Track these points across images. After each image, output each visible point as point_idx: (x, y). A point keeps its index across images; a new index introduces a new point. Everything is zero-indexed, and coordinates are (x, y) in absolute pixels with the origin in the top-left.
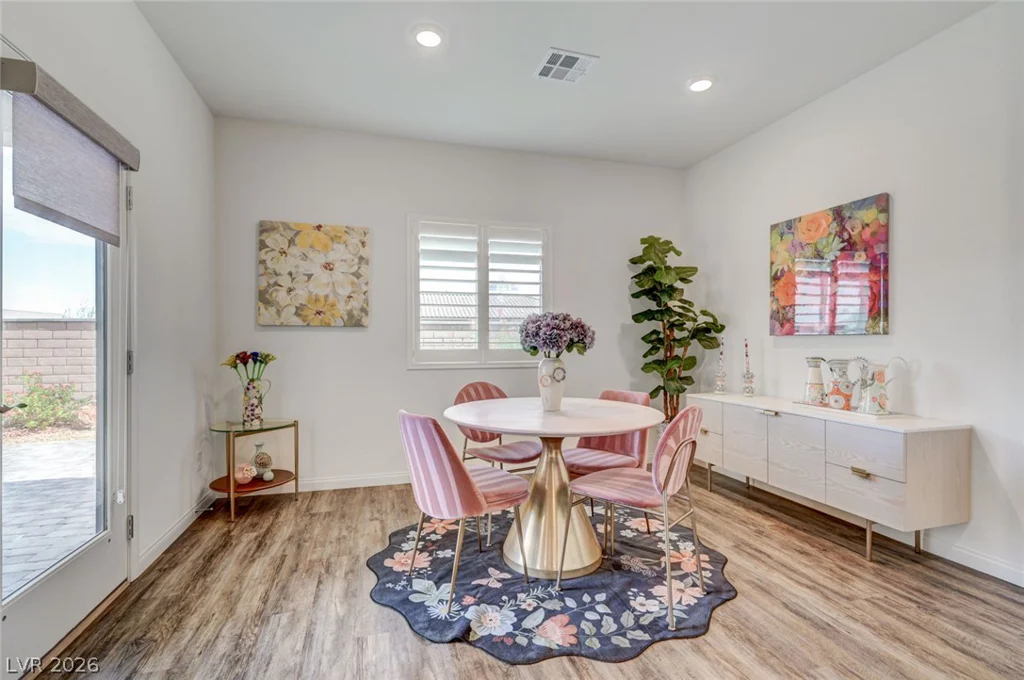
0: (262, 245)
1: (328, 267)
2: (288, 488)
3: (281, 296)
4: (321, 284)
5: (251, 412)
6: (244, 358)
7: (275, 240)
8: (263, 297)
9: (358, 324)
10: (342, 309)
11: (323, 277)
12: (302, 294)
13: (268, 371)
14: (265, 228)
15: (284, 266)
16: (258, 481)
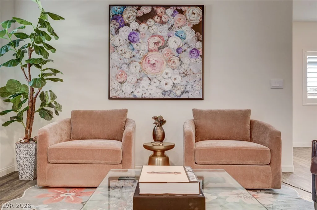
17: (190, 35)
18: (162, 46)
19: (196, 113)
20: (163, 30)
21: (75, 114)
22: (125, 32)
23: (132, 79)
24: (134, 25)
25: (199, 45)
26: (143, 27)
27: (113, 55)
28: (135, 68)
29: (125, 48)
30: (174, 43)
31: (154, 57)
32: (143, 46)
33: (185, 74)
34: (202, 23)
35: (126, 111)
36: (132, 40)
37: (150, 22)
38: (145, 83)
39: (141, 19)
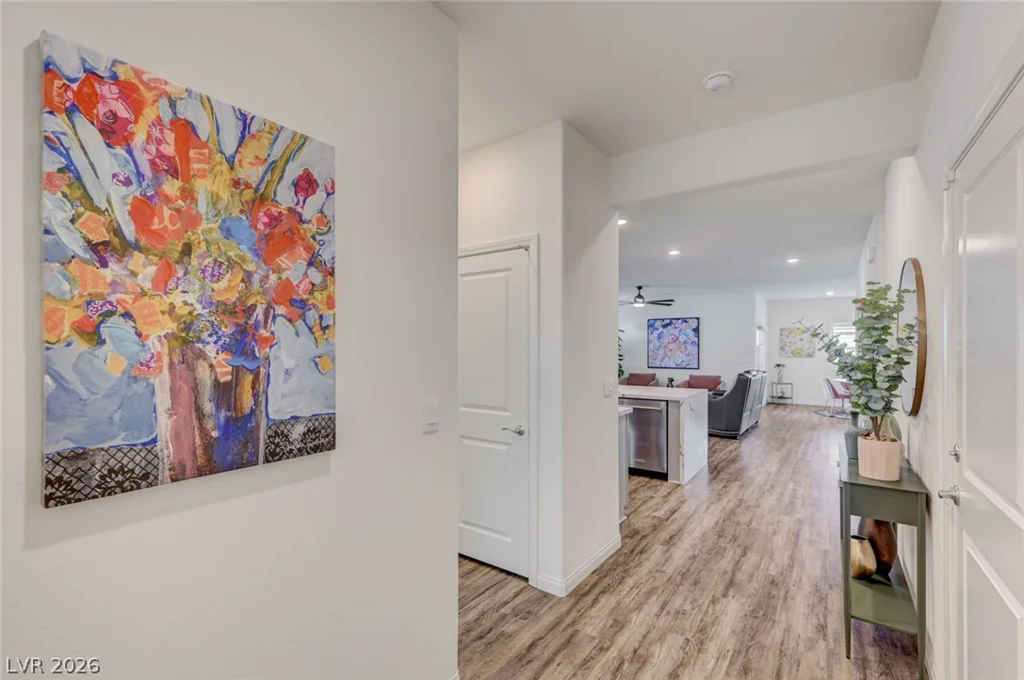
0: (781, 334)
1: (801, 340)
2: (788, 401)
3: (787, 348)
4: (799, 345)
5: (780, 379)
6: (778, 366)
7: (786, 333)
8: (782, 349)
9: (811, 356)
10: (806, 351)
11: (800, 342)
12: (793, 348)
13: (784, 369)
14: (782, 330)
15: (788, 340)
16: (781, 397)
17: (691, 334)
18: (676, 340)
19: (691, 377)
20: (676, 332)
21: (631, 375)
22: (656, 333)
23: (660, 357)
24: (661, 329)
25: (696, 339)
26: (665, 331)
27: (651, 346)
28: (661, 352)
29: (656, 341)
30: (682, 338)
31: (671, 346)
32: (665, 341)
33: (688, 355)
34: (698, 327)
35: (655, 375)
36: (659, 337)
37: (669, 327)
38: (666, 359)
39: (664, 326)
